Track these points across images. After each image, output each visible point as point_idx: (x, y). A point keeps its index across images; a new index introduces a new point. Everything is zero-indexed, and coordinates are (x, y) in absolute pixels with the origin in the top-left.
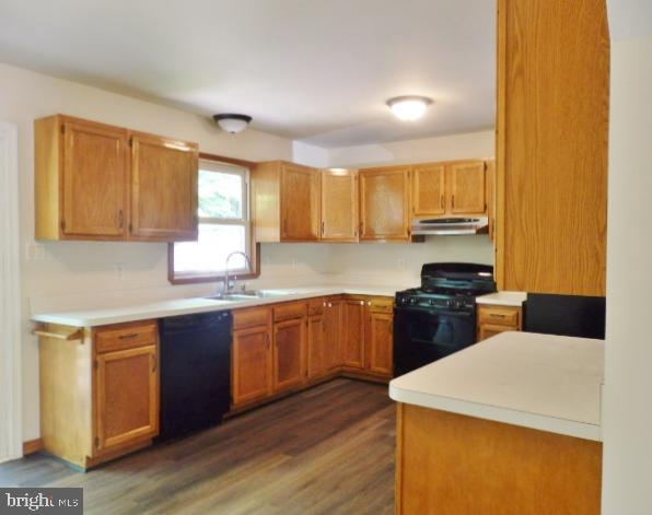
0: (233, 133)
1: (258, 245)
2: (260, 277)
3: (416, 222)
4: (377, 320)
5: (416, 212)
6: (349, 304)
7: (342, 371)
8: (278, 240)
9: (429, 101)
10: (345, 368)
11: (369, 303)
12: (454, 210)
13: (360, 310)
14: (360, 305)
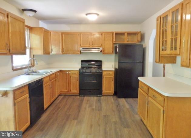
0: (30, 16)
1: (34, 55)
2: (35, 66)
3: (81, 49)
4: (73, 77)
5: (81, 46)
6: (63, 73)
7: (61, 93)
8: (43, 54)
9: (98, 15)
10: (62, 92)
11: (70, 73)
12: (93, 46)
13: (67, 74)
14: (66, 73)
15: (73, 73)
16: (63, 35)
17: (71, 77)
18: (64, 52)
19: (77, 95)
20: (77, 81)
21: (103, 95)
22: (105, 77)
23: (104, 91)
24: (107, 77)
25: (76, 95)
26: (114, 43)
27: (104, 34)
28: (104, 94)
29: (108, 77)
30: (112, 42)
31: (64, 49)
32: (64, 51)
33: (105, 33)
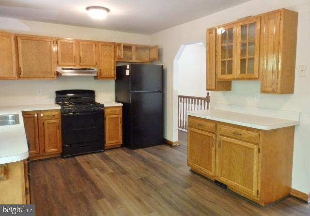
3: (59, 69)
4: (48, 123)
5: (60, 63)
11: (42, 115)
12: (81, 64)
13: (36, 119)
14: (34, 117)
15: (48, 116)
16: (19, 41)
17: (46, 125)
18: (21, 76)
19: (58, 157)
20: (58, 131)
21: (106, 148)
22: (109, 118)
23: (107, 142)
24: (111, 118)
25: (55, 158)
26: (117, 62)
27: (100, 44)
28: (107, 146)
29: (113, 118)
30: (114, 60)
31: (22, 70)
32: (22, 73)
33: (103, 44)
